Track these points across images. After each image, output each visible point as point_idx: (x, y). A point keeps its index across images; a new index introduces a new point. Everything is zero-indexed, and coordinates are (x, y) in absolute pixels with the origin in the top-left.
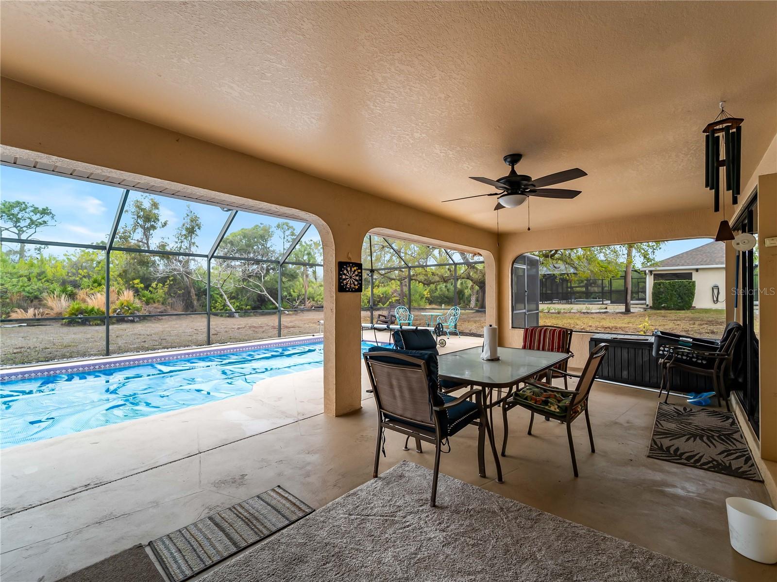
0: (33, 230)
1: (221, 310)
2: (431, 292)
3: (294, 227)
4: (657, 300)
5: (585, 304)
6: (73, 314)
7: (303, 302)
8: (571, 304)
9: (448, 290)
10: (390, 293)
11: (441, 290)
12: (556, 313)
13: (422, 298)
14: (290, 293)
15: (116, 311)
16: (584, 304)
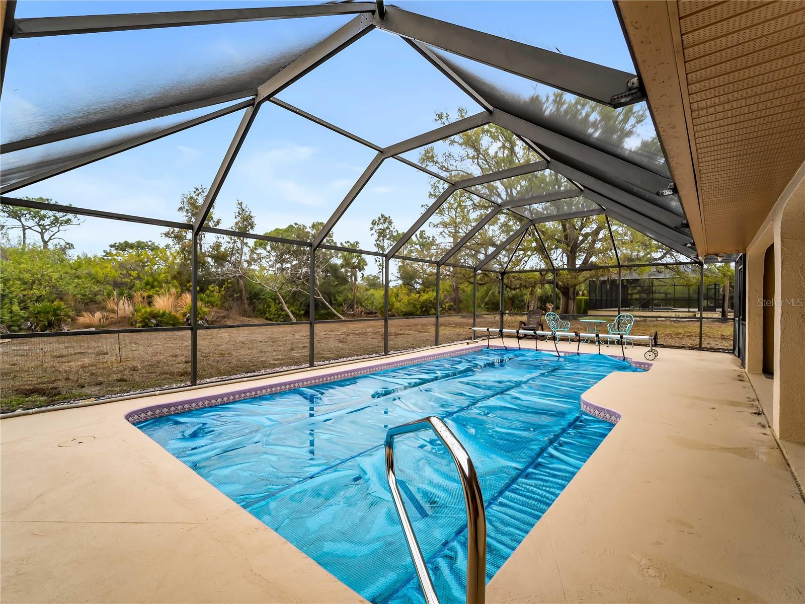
0: (55, 229)
1: (274, 315)
6: (146, 318)
7: (351, 307)
8: (652, 311)
15: (186, 316)
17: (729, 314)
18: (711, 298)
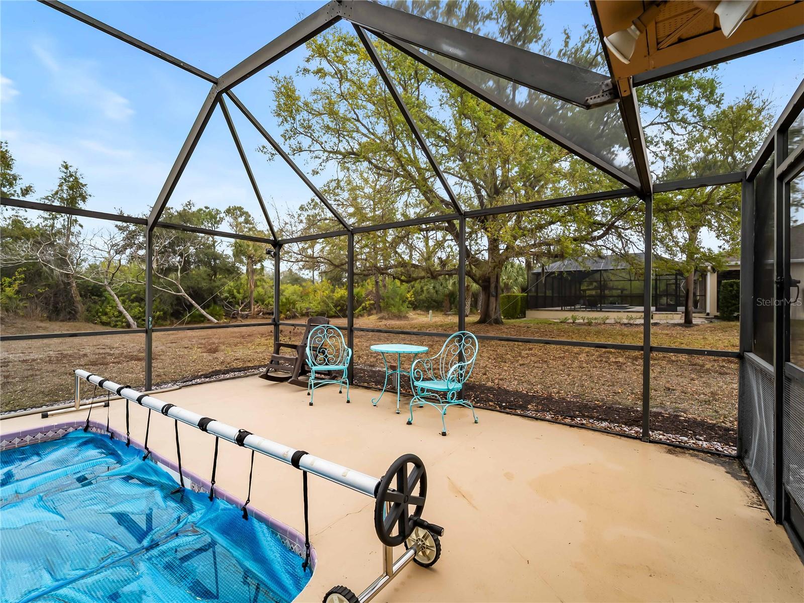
2: (416, 294)
3: (250, 213)
4: (728, 307)
5: (620, 312)
7: (248, 306)
8: (601, 311)
9: (436, 292)
10: (364, 296)
11: (428, 293)
12: (584, 324)
13: (404, 301)
14: (233, 294)
16: (618, 312)
17: (694, 315)
18: (671, 295)
